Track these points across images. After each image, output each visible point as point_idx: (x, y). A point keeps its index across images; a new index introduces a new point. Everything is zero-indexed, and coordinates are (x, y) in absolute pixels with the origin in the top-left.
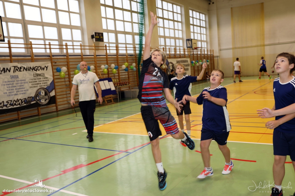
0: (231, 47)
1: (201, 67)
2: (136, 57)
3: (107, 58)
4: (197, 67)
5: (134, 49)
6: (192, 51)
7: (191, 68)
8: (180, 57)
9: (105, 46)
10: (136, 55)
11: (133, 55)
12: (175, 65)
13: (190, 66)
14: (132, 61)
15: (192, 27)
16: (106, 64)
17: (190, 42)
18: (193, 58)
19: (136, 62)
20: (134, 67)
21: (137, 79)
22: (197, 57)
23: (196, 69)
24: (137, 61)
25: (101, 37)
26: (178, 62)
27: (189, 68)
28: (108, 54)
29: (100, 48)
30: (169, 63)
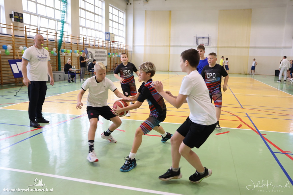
0: (143, 44)
1: (116, 59)
2: (57, 43)
3: (26, 40)
4: (113, 59)
5: (56, 35)
6: (110, 43)
7: (108, 59)
8: (99, 48)
9: (24, 27)
10: (57, 41)
11: (53, 41)
12: (93, 55)
13: (107, 56)
14: (52, 46)
15: (110, 22)
16: (25, 45)
17: (108, 35)
18: (110, 51)
19: (56, 48)
20: (55, 52)
21: (56, 64)
22: (114, 50)
23: (112, 60)
24: (57, 46)
25: (21, 18)
26: (96, 52)
27: (106, 58)
28: (28, 36)
29: (19, 28)
30: (88, 52)
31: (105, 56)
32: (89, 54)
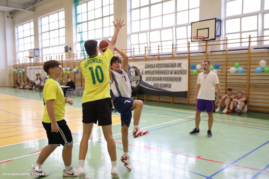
30: (130, 68)
31: (182, 72)
32: (132, 70)
